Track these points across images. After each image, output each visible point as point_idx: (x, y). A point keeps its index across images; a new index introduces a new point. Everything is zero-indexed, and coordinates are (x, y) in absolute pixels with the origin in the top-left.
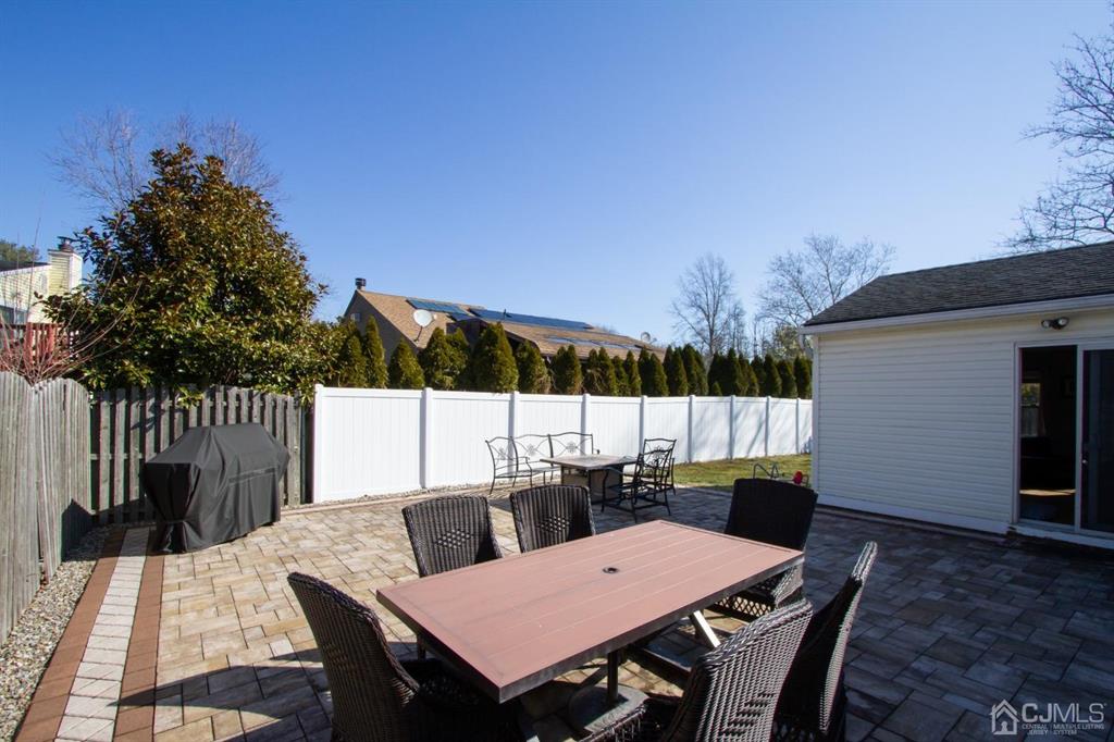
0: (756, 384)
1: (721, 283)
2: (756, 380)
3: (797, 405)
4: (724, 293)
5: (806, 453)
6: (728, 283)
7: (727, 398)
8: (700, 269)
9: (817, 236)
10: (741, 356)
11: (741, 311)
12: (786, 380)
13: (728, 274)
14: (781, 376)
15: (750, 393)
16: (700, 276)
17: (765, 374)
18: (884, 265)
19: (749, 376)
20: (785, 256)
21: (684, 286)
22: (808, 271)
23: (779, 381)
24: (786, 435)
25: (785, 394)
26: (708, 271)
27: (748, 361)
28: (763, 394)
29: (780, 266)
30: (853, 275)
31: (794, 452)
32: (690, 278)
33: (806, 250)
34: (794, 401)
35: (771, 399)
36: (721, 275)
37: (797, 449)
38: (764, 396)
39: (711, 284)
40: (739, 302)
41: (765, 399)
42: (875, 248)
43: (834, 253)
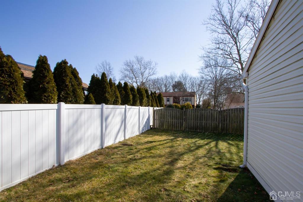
0: (119, 97)
1: (109, 70)
2: (119, 95)
3: (139, 109)
4: (110, 73)
5: (143, 133)
6: (111, 70)
7: (99, 106)
8: (103, 65)
9: (138, 56)
10: (110, 80)
11: (115, 79)
12: (134, 96)
13: (111, 68)
14: (132, 94)
15: (115, 103)
16: (103, 67)
17: (124, 92)
18: (155, 68)
19: (115, 92)
20: (128, 61)
21: (97, 70)
22: (135, 67)
23: (131, 97)
24: (134, 126)
25: (134, 104)
26: (105, 66)
27: (115, 84)
28: (123, 104)
29: (127, 64)
30: (147, 70)
31: (138, 134)
32: (99, 67)
33: (135, 60)
34: (138, 107)
35: (128, 107)
36: (109, 68)
37: (139, 132)
38: (123, 105)
39: (106, 70)
40: (115, 77)
41: (124, 107)
42: (153, 63)
43: (142, 62)
